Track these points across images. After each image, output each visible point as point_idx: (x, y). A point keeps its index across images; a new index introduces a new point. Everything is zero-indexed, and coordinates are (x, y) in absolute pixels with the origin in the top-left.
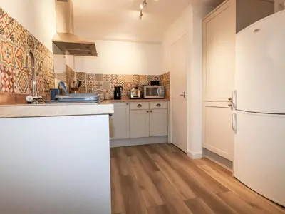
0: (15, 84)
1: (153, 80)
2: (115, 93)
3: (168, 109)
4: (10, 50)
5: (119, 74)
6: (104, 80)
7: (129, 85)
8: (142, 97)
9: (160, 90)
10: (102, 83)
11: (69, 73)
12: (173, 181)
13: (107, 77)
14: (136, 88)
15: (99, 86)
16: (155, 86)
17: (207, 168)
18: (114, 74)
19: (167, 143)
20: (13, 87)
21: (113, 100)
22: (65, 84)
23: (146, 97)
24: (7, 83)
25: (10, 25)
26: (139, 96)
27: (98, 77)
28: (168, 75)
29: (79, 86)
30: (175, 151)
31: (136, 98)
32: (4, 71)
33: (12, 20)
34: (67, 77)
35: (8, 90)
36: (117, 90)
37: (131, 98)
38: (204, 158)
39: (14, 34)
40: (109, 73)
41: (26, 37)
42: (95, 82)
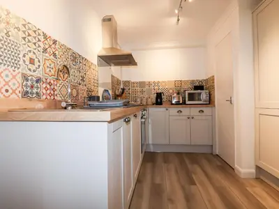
0: (56, 93)
1: (197, 84)
2: (157, 99)
3: (213, 116)
4: (52, 65)
5: (160, 80)
6: (147, 87)
7: (171, 91)
8: (184, 103)
9: (204, 95)
10: (144, 89)
11: (115, 82)
12: (210, 201)
13: (149, 84)
14: (178, 94)
15: (142, 92)
16: (199, 91)
17: (259, 192)
18: (156, 80)
19: (212, 154)
20: (54, 95)
21: (155, 105)
22: (110, 92)
23: (188, 102)
24: (48, 92)
25: (53, 46)
26: (181, 102)
27: (142, 84)
28: (212, 79)
29: (123, 93)
30: (219, 164)
31: (178, 103)
32: (46, 82)
33: (55, 42)
34: (113, 86)
35: (48, 97)
36: (159, 96)
37: (172, 104)
38: (257, 179)
39: (57, 52)
40: (152, 80)
41: (70, 54)
42: (139, 89)
